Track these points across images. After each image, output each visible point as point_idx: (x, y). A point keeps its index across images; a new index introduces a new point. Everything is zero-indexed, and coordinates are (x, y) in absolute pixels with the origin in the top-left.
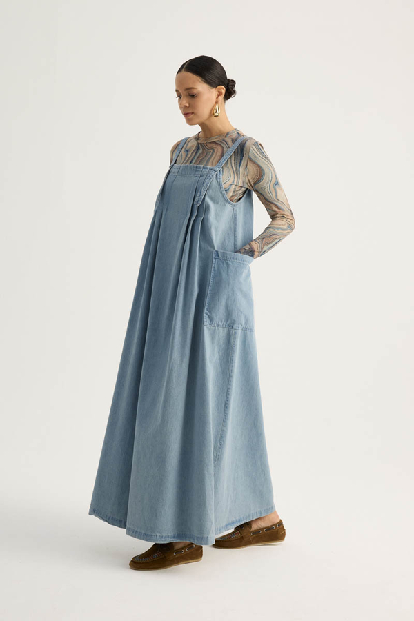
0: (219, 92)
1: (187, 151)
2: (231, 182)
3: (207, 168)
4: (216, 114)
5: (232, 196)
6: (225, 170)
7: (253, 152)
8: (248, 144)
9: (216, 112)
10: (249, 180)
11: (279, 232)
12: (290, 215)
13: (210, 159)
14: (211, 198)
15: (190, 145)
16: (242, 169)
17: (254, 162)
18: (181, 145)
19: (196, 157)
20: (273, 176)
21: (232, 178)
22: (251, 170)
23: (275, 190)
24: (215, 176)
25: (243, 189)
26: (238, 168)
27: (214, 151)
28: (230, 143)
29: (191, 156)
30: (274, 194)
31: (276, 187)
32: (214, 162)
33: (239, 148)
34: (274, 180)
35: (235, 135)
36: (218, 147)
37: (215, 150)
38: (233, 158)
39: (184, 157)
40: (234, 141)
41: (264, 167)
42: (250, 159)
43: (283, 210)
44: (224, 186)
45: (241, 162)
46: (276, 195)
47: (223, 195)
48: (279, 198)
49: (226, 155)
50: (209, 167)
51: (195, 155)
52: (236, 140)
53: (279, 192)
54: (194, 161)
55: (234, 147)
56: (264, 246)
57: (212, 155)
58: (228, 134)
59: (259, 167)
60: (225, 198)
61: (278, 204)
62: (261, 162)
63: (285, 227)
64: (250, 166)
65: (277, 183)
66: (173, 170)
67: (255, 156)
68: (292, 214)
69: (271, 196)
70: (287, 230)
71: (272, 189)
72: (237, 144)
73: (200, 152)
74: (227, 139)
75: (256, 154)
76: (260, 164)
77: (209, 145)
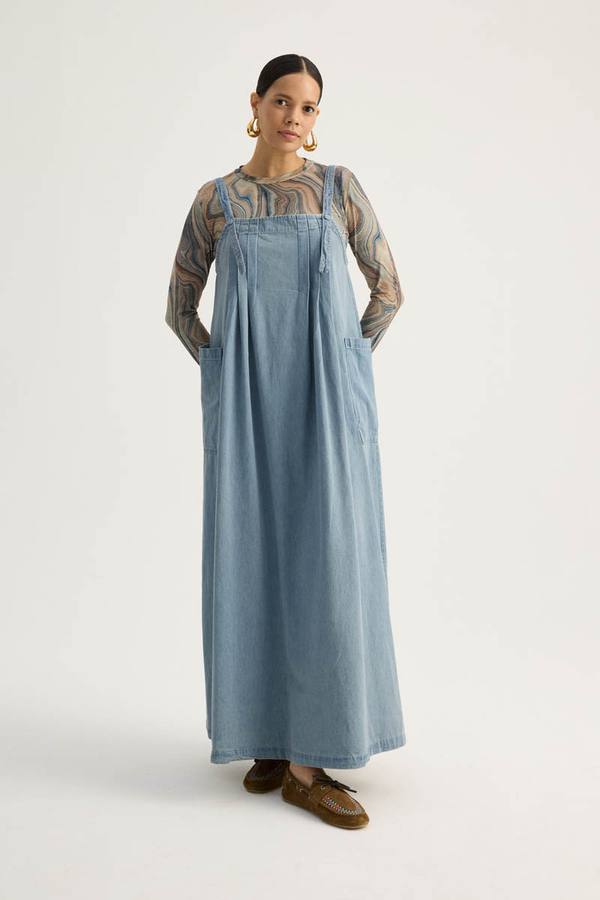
1: (245, 198)
3: (305, 218)
7: (352, 187)
17: (353, 203)
19: (272, 204)
20: (375, 225)
23: (375, 247)
30: (371, 252)
31: (376, 242)
32: (312, 208)
34: (375, 230)
37: (300, 191)
40: (321, 177)
41: (365, 212)
42: (349, 199)
46: (374, 255)
48: (378, 258)
52: (323, 174)
53: (379, 249)
57: (300, 199)
59: (359, 211)
62: (363, 203)
65: (378, 237)
67: (356, 195)
69: (368, 254)
71: (370, 244)
73: (273, 196)
75: (356, 191)
76: (360, 205)
77: (287, 185)
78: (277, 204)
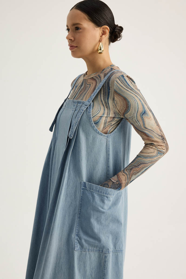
0: (103, 31)
1: (76, 87)
2: (100, 115)
3: (81, 103)
4: (100, 51)
5: (104, 128)
6: (96, 103)
7: (117, 84)
9: (101, 49)
11: (147, 160)
13: (85, 94)
14: (83, 131)
15: (79, 81)
16: (110, 102)
17: (119, 95)
18: (76, 80)
19: (79, 92)
21: (102, 110)
22: (118, 102)
23: (143, 120)
26: (107, 100)
27: (90, 86)
28: (102, 78)
29: (77, 91)
30: (141, 123)
31: (144, 116)
33: (107, 82)
34: (141, 109)
36: (94, 82)
38: (102, 92)
41: (130, 99)
42: (116, 92)
44: (94, 119)
45: (109, 95)
46: (144, 124)
47: (93, 127)
48: (147, 126)
50: (83, 101)
51: (79, 90)
53: (147, 121)
55: (104, 80)
56: (132, 176)
57: (88, 90)
58: (104, 70)
59: (125, 99)
60: (96, 131)
61: (146, 132)
62: (129, 95)
63: (154, 154)
64: (117, 98)
65: (144, 113)
67: (120, 89)
70: (156, 156)
71: (139, 118)
72: (106, 77)
74: (101, 75)
75: (120, 87)
76: (125, 96)
77: (90, 81)
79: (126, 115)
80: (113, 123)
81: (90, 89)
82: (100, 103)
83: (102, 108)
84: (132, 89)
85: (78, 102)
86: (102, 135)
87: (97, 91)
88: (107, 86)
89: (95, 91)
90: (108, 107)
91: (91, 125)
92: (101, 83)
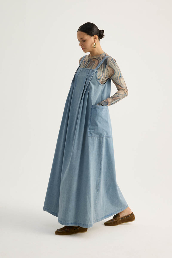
0: (95, 37)
1: (85, 62)
2: (101, 76)
3: (91, 70)
5: (102, 82)
6: (99, 71)
7: (110, 63)
8: (109, 59)
10: (109, 75)
11: (120, 96)
12: (126, 89)
13: (93, 66)
14: (93, 83)
15: (86, 59)
16: (106, 70)
17: (111, 67)
18: (83, 59)
19: (88, 65)
20: (119, 73)
21: (102, 74)
22: (110, 71)
24: (94, 73)
25: (107, 78)
26: (104, 70)
28: (102, 59)
30: (119, 81)
31: (120, 78)
32: (95, 67)
33: (105, 61)
34: (119, 75)
35: (104, 55)
36: (97, 60)
37: (95, 62)
38: (102, 66)
39: (83, 64)
40: (103, 58)
41: (115, 70)
42: (109, 66)
43: (123, 88)
44: (98, 78)
45: (105, 67)
47: (98, 81)
48: (121, 83)
49: (99, 64)
50: (92, 69)
51: (87, 64)
52: (104, 57)
53: (121, 80)
54: (87, 66)
55: (103, 61)
57: (94, 64)
58: (101, 55)
59: (113, 69)
60: (99, 83)
61: (121, 85)
62: (114, 67)
63: (123, 94)
64: (109, 69)
65: (121, 76)
66: (78, 70)
67: (112, 65)
68: (127, 89)
69: (118, 81)
70: (124, 95)
72: (104, 59)
73: (90, 62)
74: (100, 57)
75: (112, 64)
76: (114, 68)
77: (93, 60)
78: (89, 65)
79: (112, 77)
80: (105, 80)
81: (95, 64)
82: (101, 70)
83: (102, 73)
84: (116, 65)
85: (90, 70)
86: (101, 85)
87: (100, 65)
88: (105, 63)
89: (99, 65)
90: (104, 73)
91: (97, 80)
92: (101, 62)
